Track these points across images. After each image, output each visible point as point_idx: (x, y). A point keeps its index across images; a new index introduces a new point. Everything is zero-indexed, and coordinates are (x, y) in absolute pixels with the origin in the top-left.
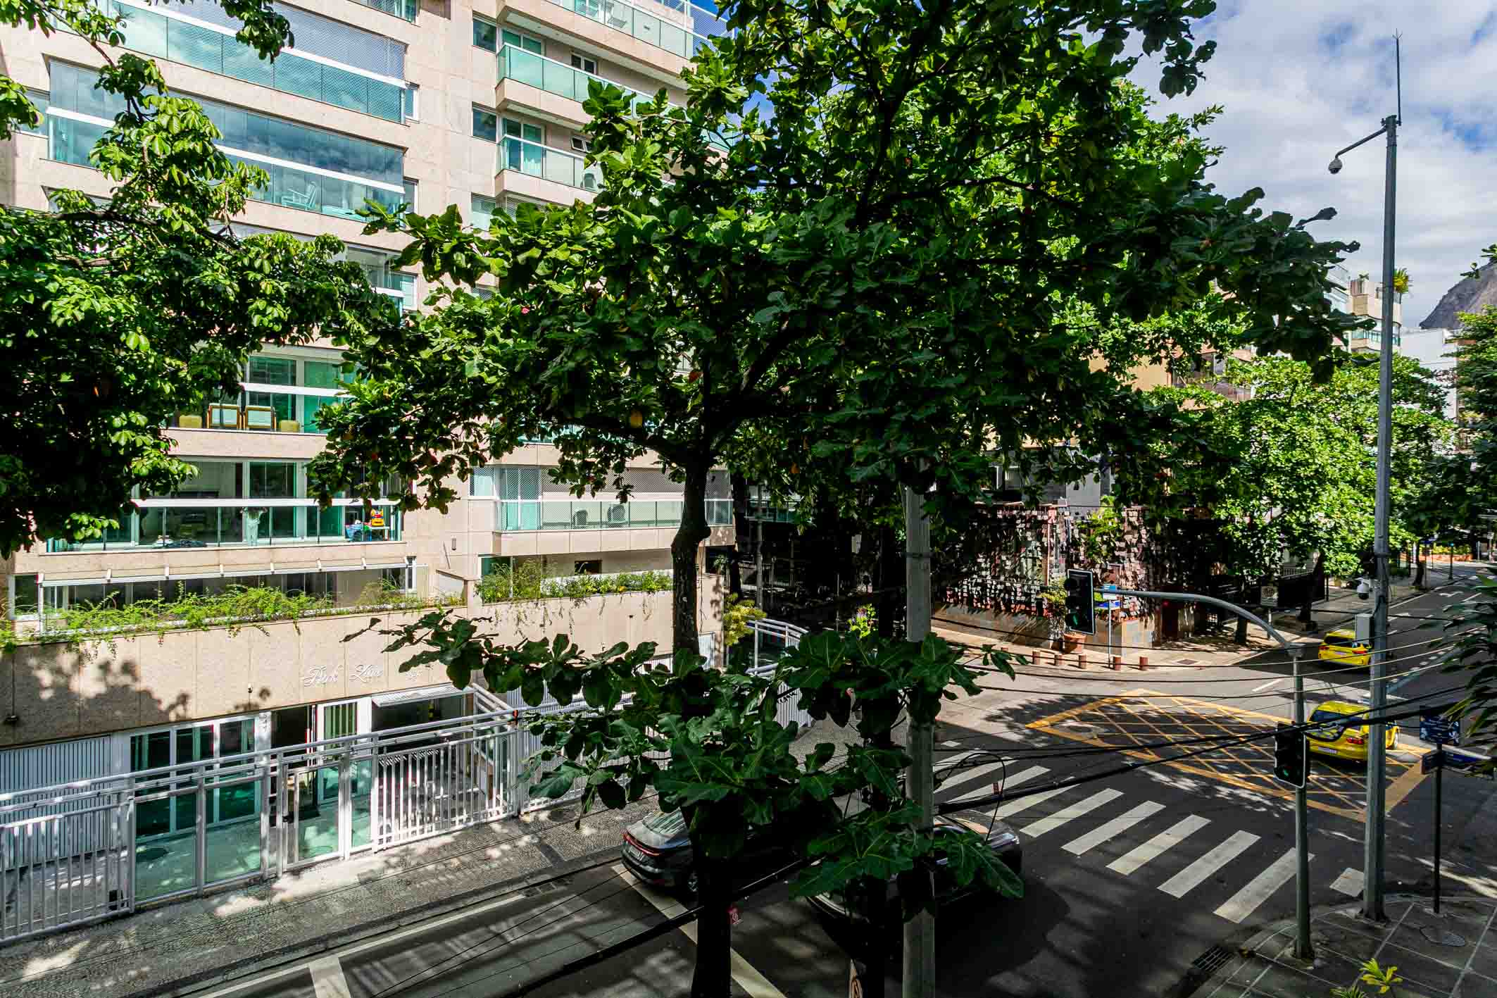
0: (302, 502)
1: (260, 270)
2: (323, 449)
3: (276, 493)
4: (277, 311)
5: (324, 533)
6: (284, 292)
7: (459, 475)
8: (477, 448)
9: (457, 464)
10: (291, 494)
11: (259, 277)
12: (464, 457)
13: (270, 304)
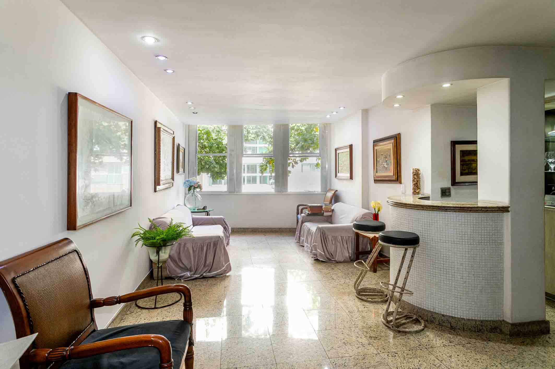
0: (258, 175)
1: (250, 129)
2: (262, 162)
3: (253, 173)
4: (253, 136)
5: (264, 183)
6: (254, 132)
7: (292, 167)
8: (296, 160)
9: (291, 164)
10: (256, 173)
11: (250, 130)
12: (293, 162)
13: (252, 135)
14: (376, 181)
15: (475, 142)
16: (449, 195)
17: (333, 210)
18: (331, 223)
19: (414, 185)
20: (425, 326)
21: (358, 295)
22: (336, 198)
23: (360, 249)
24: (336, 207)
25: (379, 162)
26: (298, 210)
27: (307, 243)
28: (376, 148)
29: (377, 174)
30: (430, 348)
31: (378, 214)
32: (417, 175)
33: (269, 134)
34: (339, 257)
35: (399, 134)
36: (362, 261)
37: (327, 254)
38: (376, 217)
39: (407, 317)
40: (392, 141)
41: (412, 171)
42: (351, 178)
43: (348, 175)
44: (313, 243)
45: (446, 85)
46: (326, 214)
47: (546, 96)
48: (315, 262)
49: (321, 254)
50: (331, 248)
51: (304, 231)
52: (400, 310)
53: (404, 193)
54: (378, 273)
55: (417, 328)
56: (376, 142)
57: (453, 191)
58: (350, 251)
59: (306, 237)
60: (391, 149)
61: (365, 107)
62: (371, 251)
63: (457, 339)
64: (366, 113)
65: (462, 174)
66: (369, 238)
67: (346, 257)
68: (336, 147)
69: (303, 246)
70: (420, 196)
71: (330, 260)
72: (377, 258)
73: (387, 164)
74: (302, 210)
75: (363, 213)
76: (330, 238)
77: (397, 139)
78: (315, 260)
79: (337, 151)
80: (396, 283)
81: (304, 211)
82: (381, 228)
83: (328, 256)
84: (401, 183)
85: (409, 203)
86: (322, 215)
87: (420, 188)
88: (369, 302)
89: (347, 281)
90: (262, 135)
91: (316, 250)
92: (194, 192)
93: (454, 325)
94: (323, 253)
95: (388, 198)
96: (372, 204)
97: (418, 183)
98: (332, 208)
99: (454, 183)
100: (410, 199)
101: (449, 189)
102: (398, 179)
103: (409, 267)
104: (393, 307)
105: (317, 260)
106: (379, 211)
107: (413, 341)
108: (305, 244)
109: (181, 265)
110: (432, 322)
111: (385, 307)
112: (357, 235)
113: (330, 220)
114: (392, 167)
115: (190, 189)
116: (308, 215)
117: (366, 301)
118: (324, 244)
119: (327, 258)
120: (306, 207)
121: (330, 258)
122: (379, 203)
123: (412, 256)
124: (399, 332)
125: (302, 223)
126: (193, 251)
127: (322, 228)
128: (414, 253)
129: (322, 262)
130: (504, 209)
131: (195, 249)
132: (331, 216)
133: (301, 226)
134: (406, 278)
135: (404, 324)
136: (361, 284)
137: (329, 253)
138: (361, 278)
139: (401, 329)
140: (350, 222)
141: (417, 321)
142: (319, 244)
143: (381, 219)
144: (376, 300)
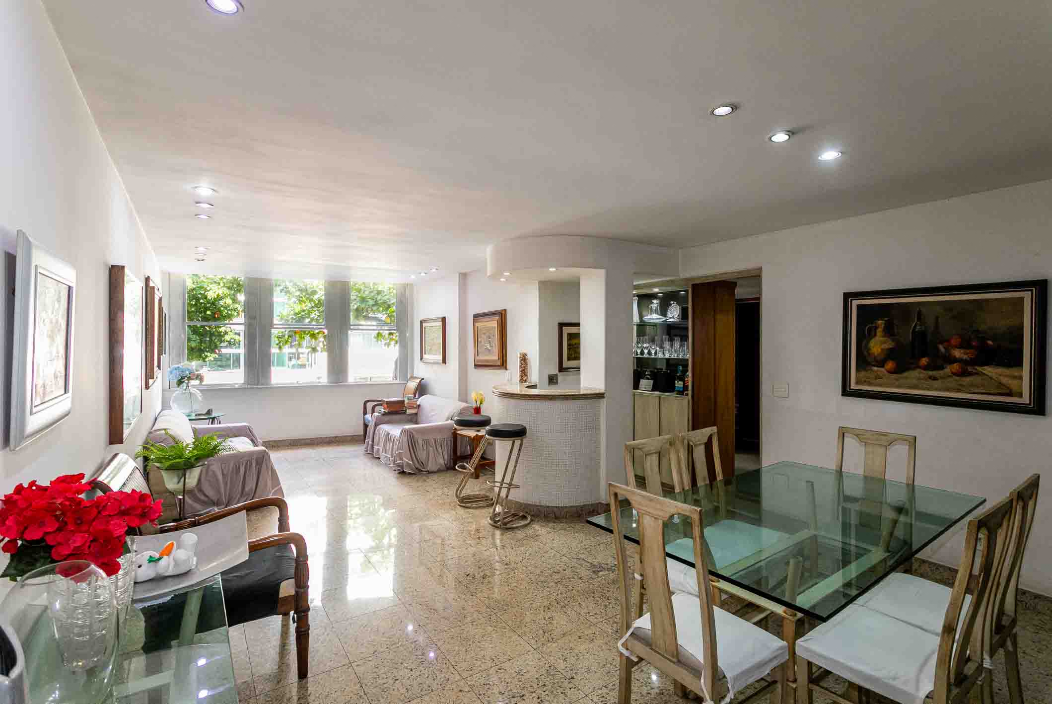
14: (477, 366)
15: (578, 325)
16: (557, 383)
17: (419, 406)
18: (417, 423)
19: (522, 371)
20: (532, 520)
21: (461, 503)
22: (422, 389)
23: (458, 454)
24: (423, 400)
25: (481, 342)
26: (365, 408)
27: (385, 453)
28: (477, 324)
29: (478, 358)
30: (536, 537)
31: (480, 407)
32: (524, 359)
33: (295, 284)
34: (431, 466)
35: (505, 310)
36: (465, 464)
37: (416, 463)
38: (477, 410)
39: (514, 515)
40: (497, 318)
41: (519, 356)
42: (444, 361)
43: (440, 357)
44: (397, 450)
45: (552, 270)
46: (409, 412)
47: (634, 284)
48: (398, 475)
49: (408, 464)
50: (422, 455)
51: (379, 438)
52: (506, 510)
53: (510, 380)
54: (481, 479)
55: (523, 523)
56: (476, 316)
57: (560, 378)
58: (446, 457)
59: (384, 445)
60: (495, 328)
61: (463, 271)
62: (472, 455)
63: (559, 526)
64: (464, 276)
65: (569, 359)
66: (469, 437)
67: (441, 465)
68: (421, 318)
69: (379, 458)
70: (528, 384)
71: (420, 470)
72: (479, 461)
73: (490, 346)
74: (374, 408)
75: (462, 407)
76: (420, 442)
77: (502, 316)
78: (399, 473)
79: (423, 324)
80: (503, 480)
81: (377, 408)
82: (486, 422)
83: (418, 466)
84: (506, 369)
85: (516, 393)
86: (405, 413)
87: (527, 376)
88: (473, 508)
89: (446, 490)
90: (284, 284)
91: (401, 459)
92: (188, 386)
93: (558, 514)
94: (411, 463)
95: (494, 388)
96: (473, 396)
97: (526, 370)
98: (418, 403)
99: (561, 369)
100: (517, 389)
101: (557, 375)
102: (503, 364)
103: (517, 461)
104: (498, 509)
105: (402, 473)
106: (481, 403)
107: (520, 534)
108: (382, 455)
109: (203, 498)
110: (538, 516)
111: (491, 510)
112: (455, 435)
113: (414, 418)
114: (496, 349)
115: (180, 382)
116: (385, 414)
117: (469, 508)
118: (411, 450)
119: (417, 468)
120: (380, 403)
121: (420, 468)
122: (481, 395)
123: (520, 450)
124: (507, 529)
125: (376, 425)
126: (223, 474)
127: (409, 429)
128: (521, 445)
129: (410, 474)
130: (600, 396)
131: (225, 472)
132: (416, 414)
133: (375, 431)
134: (513, 473)
135: (511, 521)
136: (463, 492)
137: (418, 462)
138: (464, 483)
139: (508, 526)
140: (445, 419)
141: (524, 517)
142: (405, 451)
143: (484, 412)
144: (481, 505)
